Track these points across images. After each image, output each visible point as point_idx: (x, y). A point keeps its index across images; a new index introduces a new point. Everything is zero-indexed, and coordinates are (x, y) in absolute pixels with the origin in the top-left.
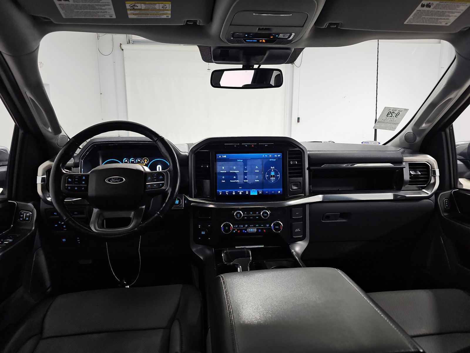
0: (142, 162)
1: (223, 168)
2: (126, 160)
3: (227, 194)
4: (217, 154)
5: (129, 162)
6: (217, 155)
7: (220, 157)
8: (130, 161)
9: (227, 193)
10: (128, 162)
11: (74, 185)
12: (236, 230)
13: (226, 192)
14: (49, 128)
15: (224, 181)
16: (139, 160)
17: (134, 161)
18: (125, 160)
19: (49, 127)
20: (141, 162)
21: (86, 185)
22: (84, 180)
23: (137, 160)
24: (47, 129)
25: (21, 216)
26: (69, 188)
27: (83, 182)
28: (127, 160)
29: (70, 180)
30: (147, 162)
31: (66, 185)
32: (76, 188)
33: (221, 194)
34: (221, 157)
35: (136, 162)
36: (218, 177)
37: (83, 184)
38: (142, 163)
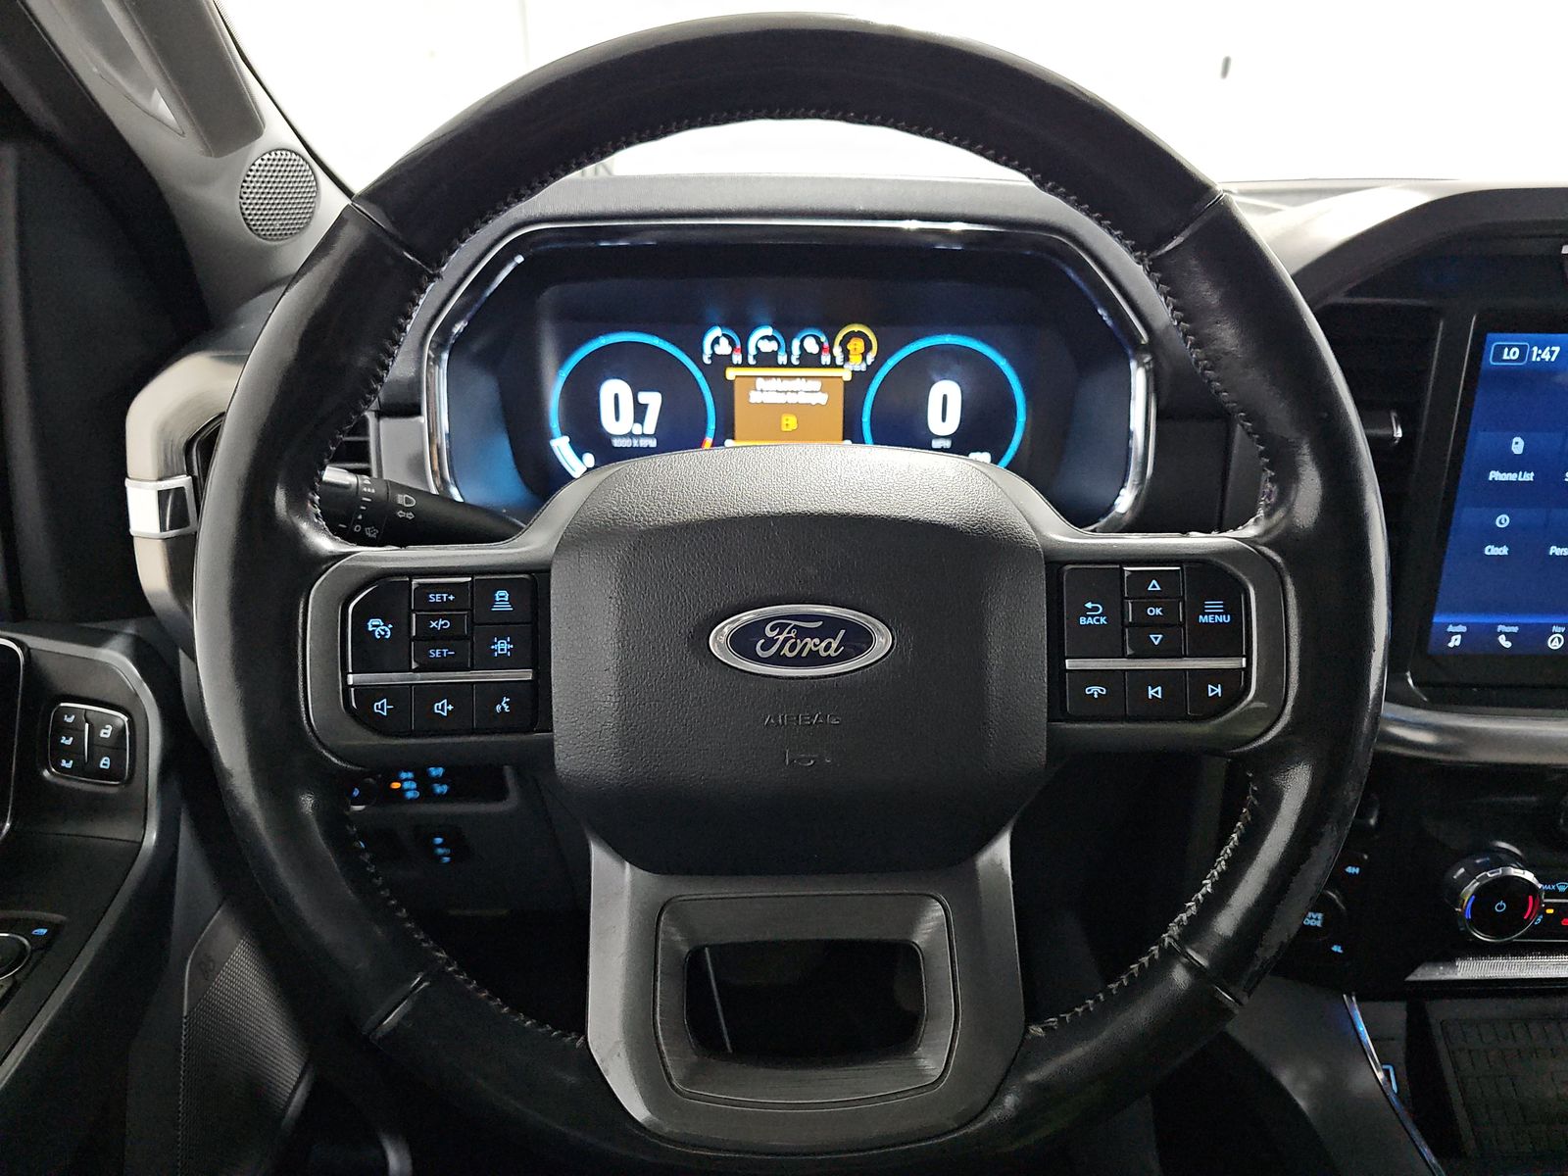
0: (833, 358)
1: (1518, 446)
2: (724, 341)
3: (1507, 644)
4: (1490, 336)
5: (745, 352)
6: (1495, 340)
7: (1511, 354)
8: (752, 351)
9: (1502, 639)
10: (737, 358)
11: (420, 678)
12: (1550, 911)
13: (1500, 628)
14: (156, 92)
15: (1504, 551)
16: (811, 346)
17: (775, 354)
18: (716, 341)
19: (154, 89)
20: (826, 359)
21: (527, 675)
22: (502, 625)
23: (796, 344)
24: (140, 98)
25: (63, 740)
26: (382, 707)
27: (502, 646)
28: (732, 343)
29: (377, 626)
30: (864, 359)
31: (351, 679)
32: (442, 707)
33: (1455, 641)
34: (1521, 358)
35: (789, 353)
36: (1466, 515)
37: (502, 663)
38: (833, 365)
